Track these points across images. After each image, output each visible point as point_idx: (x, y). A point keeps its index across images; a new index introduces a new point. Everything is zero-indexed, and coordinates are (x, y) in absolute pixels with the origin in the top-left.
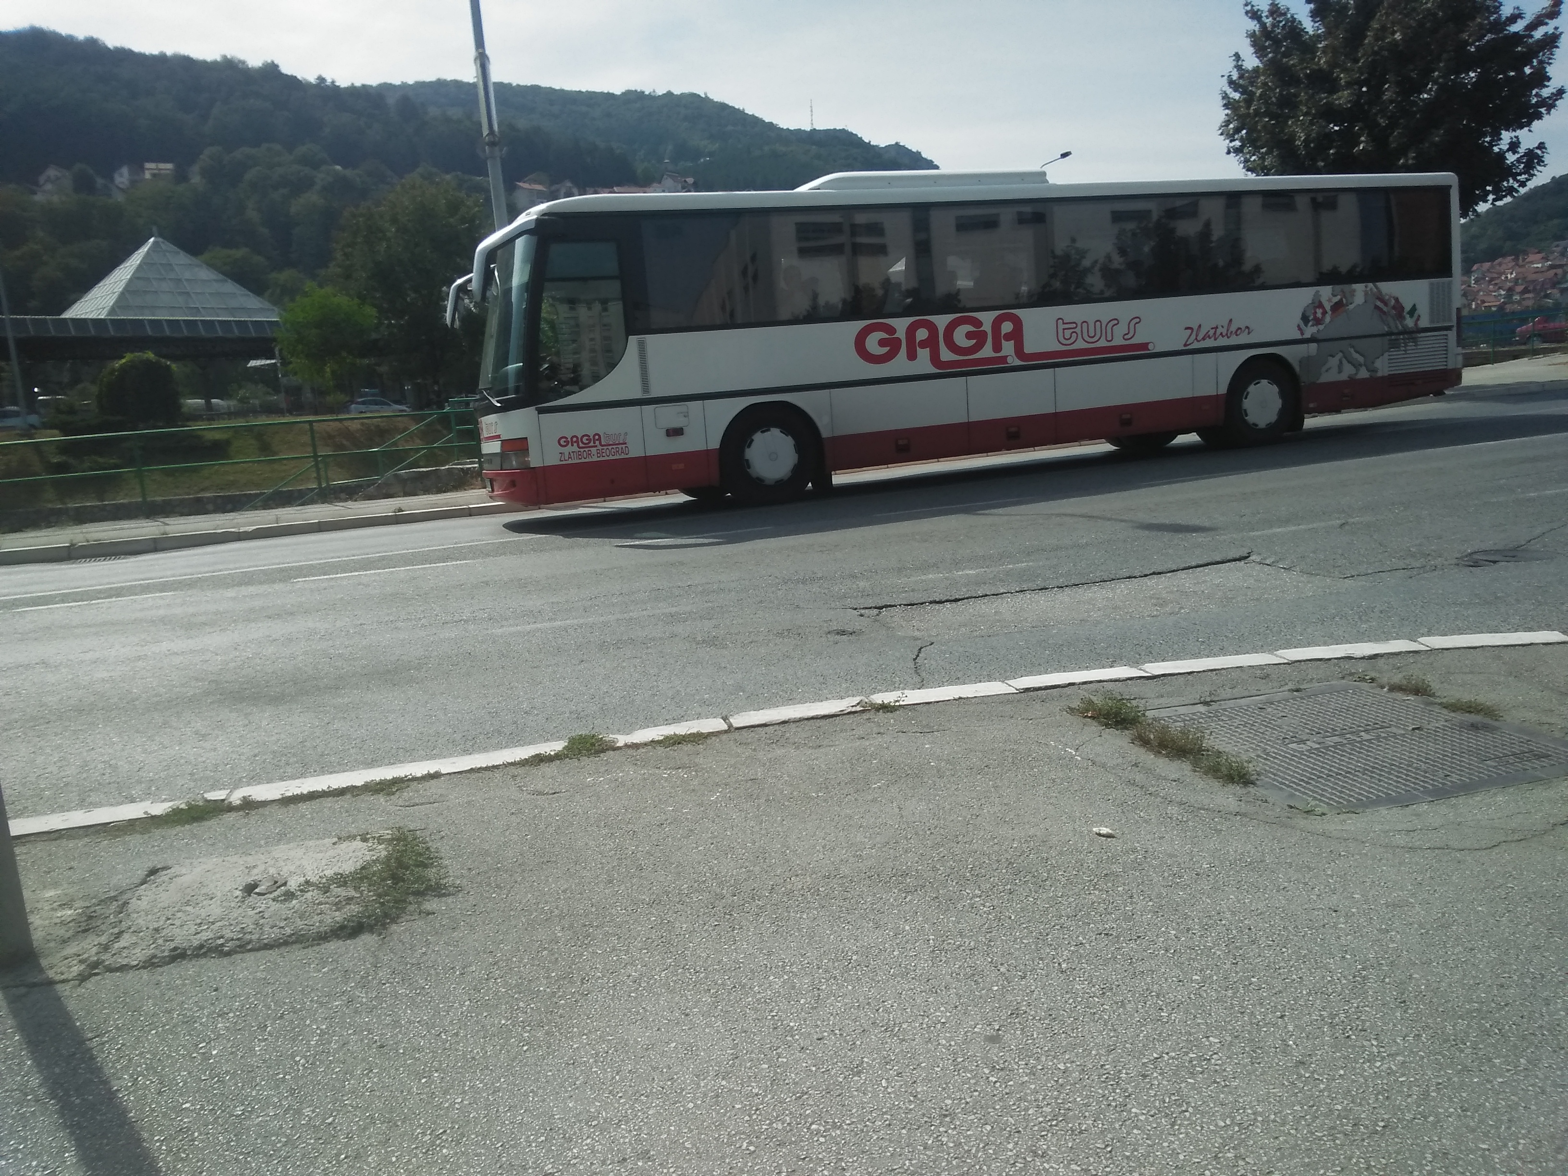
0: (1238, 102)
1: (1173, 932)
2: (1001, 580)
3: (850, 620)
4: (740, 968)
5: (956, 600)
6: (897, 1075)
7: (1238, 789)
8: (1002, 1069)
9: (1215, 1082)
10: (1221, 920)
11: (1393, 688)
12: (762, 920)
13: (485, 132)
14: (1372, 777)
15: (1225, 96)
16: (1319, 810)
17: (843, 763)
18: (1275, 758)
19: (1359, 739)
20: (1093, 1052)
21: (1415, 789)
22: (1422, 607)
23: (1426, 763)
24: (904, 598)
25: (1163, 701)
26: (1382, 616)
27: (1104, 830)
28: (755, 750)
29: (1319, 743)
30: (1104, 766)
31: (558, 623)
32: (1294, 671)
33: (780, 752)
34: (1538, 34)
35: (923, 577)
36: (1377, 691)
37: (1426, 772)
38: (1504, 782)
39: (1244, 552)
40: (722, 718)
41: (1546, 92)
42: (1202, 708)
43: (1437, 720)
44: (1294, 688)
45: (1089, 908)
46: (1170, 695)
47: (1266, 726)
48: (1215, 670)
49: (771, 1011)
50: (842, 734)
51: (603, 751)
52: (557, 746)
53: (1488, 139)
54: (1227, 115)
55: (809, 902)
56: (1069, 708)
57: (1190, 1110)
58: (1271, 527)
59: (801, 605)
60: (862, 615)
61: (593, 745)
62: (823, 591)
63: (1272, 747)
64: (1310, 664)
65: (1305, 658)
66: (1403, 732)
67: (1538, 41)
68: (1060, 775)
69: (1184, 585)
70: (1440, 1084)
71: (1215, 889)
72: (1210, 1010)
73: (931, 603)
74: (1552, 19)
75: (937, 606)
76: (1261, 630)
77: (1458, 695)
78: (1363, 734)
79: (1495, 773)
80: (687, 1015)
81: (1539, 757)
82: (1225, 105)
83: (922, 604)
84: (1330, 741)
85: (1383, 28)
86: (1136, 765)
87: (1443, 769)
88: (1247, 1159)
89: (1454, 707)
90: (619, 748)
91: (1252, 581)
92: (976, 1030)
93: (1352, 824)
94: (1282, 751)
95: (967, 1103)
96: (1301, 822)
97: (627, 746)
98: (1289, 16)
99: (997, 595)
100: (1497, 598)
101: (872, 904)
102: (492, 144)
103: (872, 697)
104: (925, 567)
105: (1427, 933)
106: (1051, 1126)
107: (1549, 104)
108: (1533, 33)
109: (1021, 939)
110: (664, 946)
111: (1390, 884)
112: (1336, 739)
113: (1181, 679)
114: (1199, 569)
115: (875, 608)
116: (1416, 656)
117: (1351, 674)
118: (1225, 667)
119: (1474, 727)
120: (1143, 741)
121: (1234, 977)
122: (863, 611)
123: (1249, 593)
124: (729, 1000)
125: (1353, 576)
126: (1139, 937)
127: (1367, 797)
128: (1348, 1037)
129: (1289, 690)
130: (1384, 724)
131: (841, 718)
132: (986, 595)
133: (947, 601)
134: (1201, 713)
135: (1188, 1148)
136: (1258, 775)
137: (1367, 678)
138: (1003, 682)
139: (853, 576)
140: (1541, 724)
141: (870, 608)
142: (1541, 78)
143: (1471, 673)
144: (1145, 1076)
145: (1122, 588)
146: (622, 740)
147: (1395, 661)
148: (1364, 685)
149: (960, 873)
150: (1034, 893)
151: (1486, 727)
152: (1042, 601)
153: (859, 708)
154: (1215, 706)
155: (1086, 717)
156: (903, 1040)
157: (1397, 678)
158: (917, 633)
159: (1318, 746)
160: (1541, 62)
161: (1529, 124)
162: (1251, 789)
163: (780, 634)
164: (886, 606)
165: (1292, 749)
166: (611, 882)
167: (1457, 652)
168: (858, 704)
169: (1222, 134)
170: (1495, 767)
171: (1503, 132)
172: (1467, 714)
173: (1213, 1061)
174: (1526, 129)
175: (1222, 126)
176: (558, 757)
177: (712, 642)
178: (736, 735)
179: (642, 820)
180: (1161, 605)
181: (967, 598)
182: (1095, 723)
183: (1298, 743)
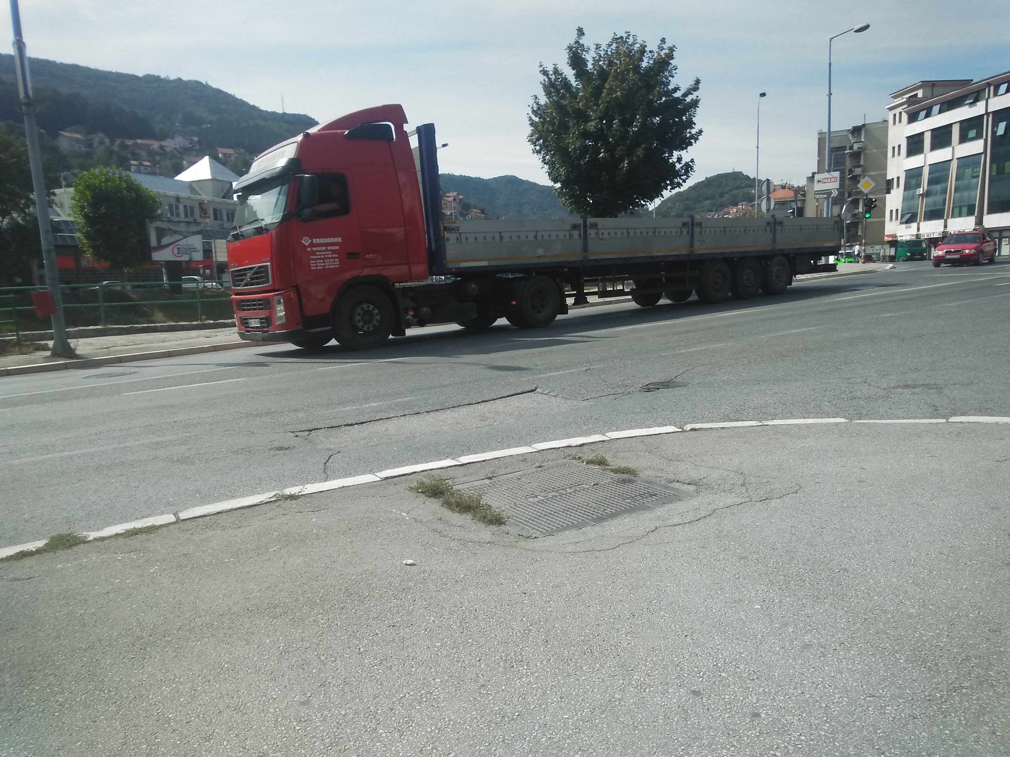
0: (537, 123)
1: (433, 619)
2: (393, 409)
3: (289, 439)
4: (142, 684)
5: (362, 423)
6: (235, 737)
7: (494, 528)
8: (305, 721)
9: (432, 706)
10: (461, 607)
11: (588, 462)
12: (167, 650)
13: (22, 95)
14: (567, 514)
15: (531, 119)
16: (534, 536)
17: (253, 536)
18: (519, 507)
19: (565, 493)
20: (365, 700)
21: (587, 519)
22: (616, 415)
23: (596, 503)
24: (328, 423)
25: (466, 479)
26: (595, 421)
27: (409, 562)
28: (192, 534)
29: (544, 497)
30: (421, 522)
31: (66, 453)
32: (540, 456)
33: (210, 533)
34: (688, 99)
35: (343, 409)
36: (581, 464)
37: (595, 509)
38: (631, 510)
39: (533, 387)
40: (173, 514)
41: (694, 131)
42: (487, 481)
43: (607, 479)
44: (538, 466)
45: (387, 611)
46: (471, 475)
47: (519, 489)
48: (498, 458)
49: (158, 710)
50: (258, 518)
51: (76, 544)
52: (40, 544)
53: (667, 155)
54: (532, 130)
55: (204, 634)
56: (410, 487)
57: (413, 725)
58: (550, 372)
59: (255, 431)
60: (297, 436)
61: (68, 541)
62: (273, 421)
63: (519, 501)
64: (549, 451)
65: (546, 448)
66: (588, 487)
67: (689, 103)
68: (394, 530)
69: (498, 408)
70: (553, 685)
71: (463, 589)
72: (441, 662)
73: (345, 425)
74: (695, 91)
75: (349, 428)
76: (532, 433)
77: (619, 465)
78: (568, 489)
79: (629, 506)
80: (95, 722)
81: (651, 496)
82: (531, 124)
83: (339, 426)
84: (550, 495)
85: (611, 88)
86: (440, 519)
87: (603, 506)
88: (438, 749)
89: (616, 471)
90: (90, 541)
91: (536, 404)
92: (295, 699)
93: (549, 542)
94: (524, 503)
95: (278, 746)
96: (523, 543)
97: (96, 540)
98: (563, 76)
99: (388, 418)
100: (653, 409)
101: (248, 629)
102: (28, 105)
103: (285, 490)
104: (344, 403)
105: (569, 600)
106: (328, 750)
107: (695, 137)
108: (686, 99)
109: (340, 637)
110: (89, 677)
111: (557, 575)
112: (554, 494)
113: (478, 464)
114: (508, 398)
115: (307, 431)
116: (603, 443)
117: (569, 456)
118: (504, 456)
119: (624, 481)
120: (448, 504)
121: (459, 640)
122: (298, 434)
123: (533, 411)
124: (129, 707)
125: (588, 399)
126: (412, 625)
127: (562, 526)
128: (512, 666)
129: (535, 467)
130: (580, 483)
131: (260, 506)
132: (382, 419)
133: (356, 424)
134: (486, 484)
135: (407, 748)
136: (508, 518)
137: (577, 457)
138: (373, 474)
139: (296, 410)
140: (656, 477)
141: (304, 431)
142: (690, 124)
143: (628, 451)
144: (392, 709)
145: (464, 411)
146: (92, 535)
147: (593, 447)
148: (575, 462)
149: (313, 600)
150: (356, 607)
151: (630, 481)
152: (415, 421)
153: (274, 499)
154: (494, 479)
155: (418, 492)
156: (245, 714)
157: (591, 457)
158: (332, 446)
159: (544, 498)
160: (690, 115)
161: (686, 148)
162: (502, 527)
163: (236, 453)
164: (315, 429)
165: (531, 502)
166: (58, 637)
167: (624, 440)
168: (274, 496)
169: (529, 141)
170: (629, 503)
171: (674, 151)
172: (622, 474)
173: (434, 693)
174: (685, 150)
175: (529, 136)
176: (39, 551)
177: (185, 460)
178: (181, 525)
179: (93, 592)
180: (484, 421)
181: (369, 422)
182: (423, 496)
183: (534, 497)
